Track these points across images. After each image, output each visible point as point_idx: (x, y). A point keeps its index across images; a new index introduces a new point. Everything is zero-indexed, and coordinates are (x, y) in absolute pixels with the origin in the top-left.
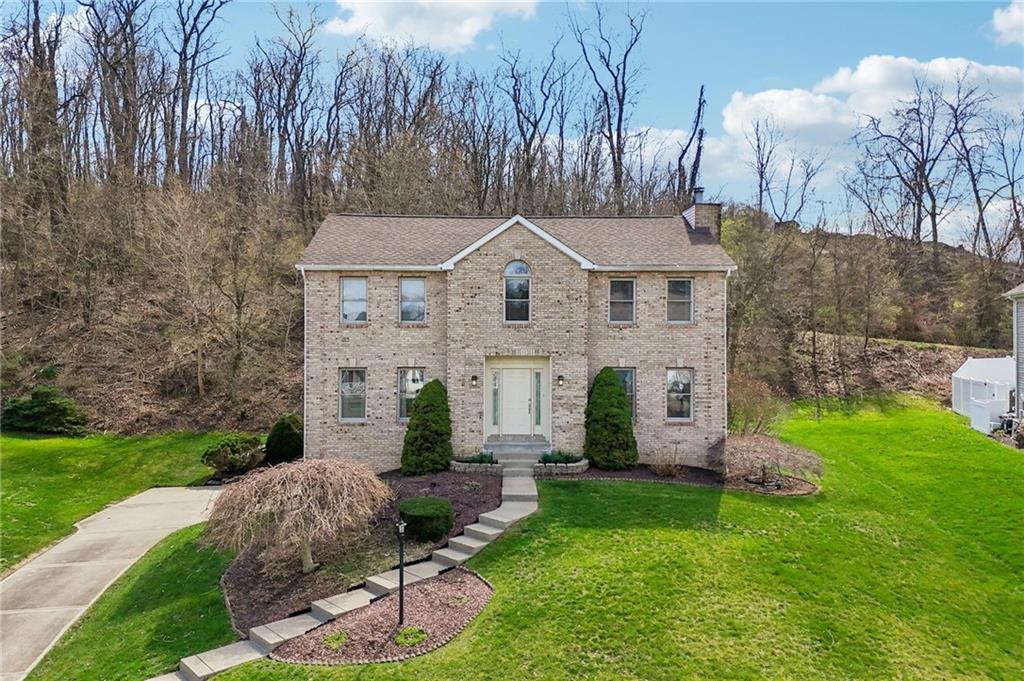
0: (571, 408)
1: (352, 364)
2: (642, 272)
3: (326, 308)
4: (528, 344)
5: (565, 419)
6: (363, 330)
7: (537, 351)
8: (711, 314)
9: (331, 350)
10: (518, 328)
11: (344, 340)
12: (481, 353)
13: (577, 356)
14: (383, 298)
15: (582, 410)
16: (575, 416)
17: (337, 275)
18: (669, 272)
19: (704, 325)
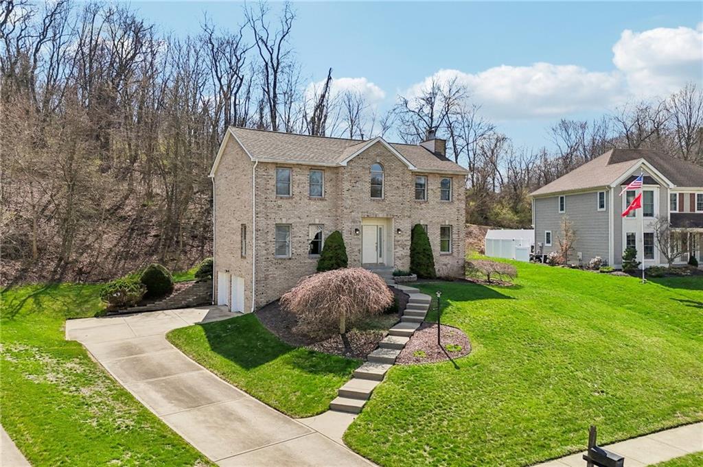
0: (403, 247)
1: (284, 221)
2: (431, 173)
3: (268, 186)
4: (383, 211)
5: (401, 252)
6: (290, 201)
7: (387, 215)
8: (460, 197)
9: (271, 213)
10: (378, 202)
11: (279, 206)
12: (360, 215)
13: (406, 218)
14: (301, 182)
15: (409, 248)
16: (405, 251)
17: (274, 166)
18: (442, 174)
19: (456, 202)
